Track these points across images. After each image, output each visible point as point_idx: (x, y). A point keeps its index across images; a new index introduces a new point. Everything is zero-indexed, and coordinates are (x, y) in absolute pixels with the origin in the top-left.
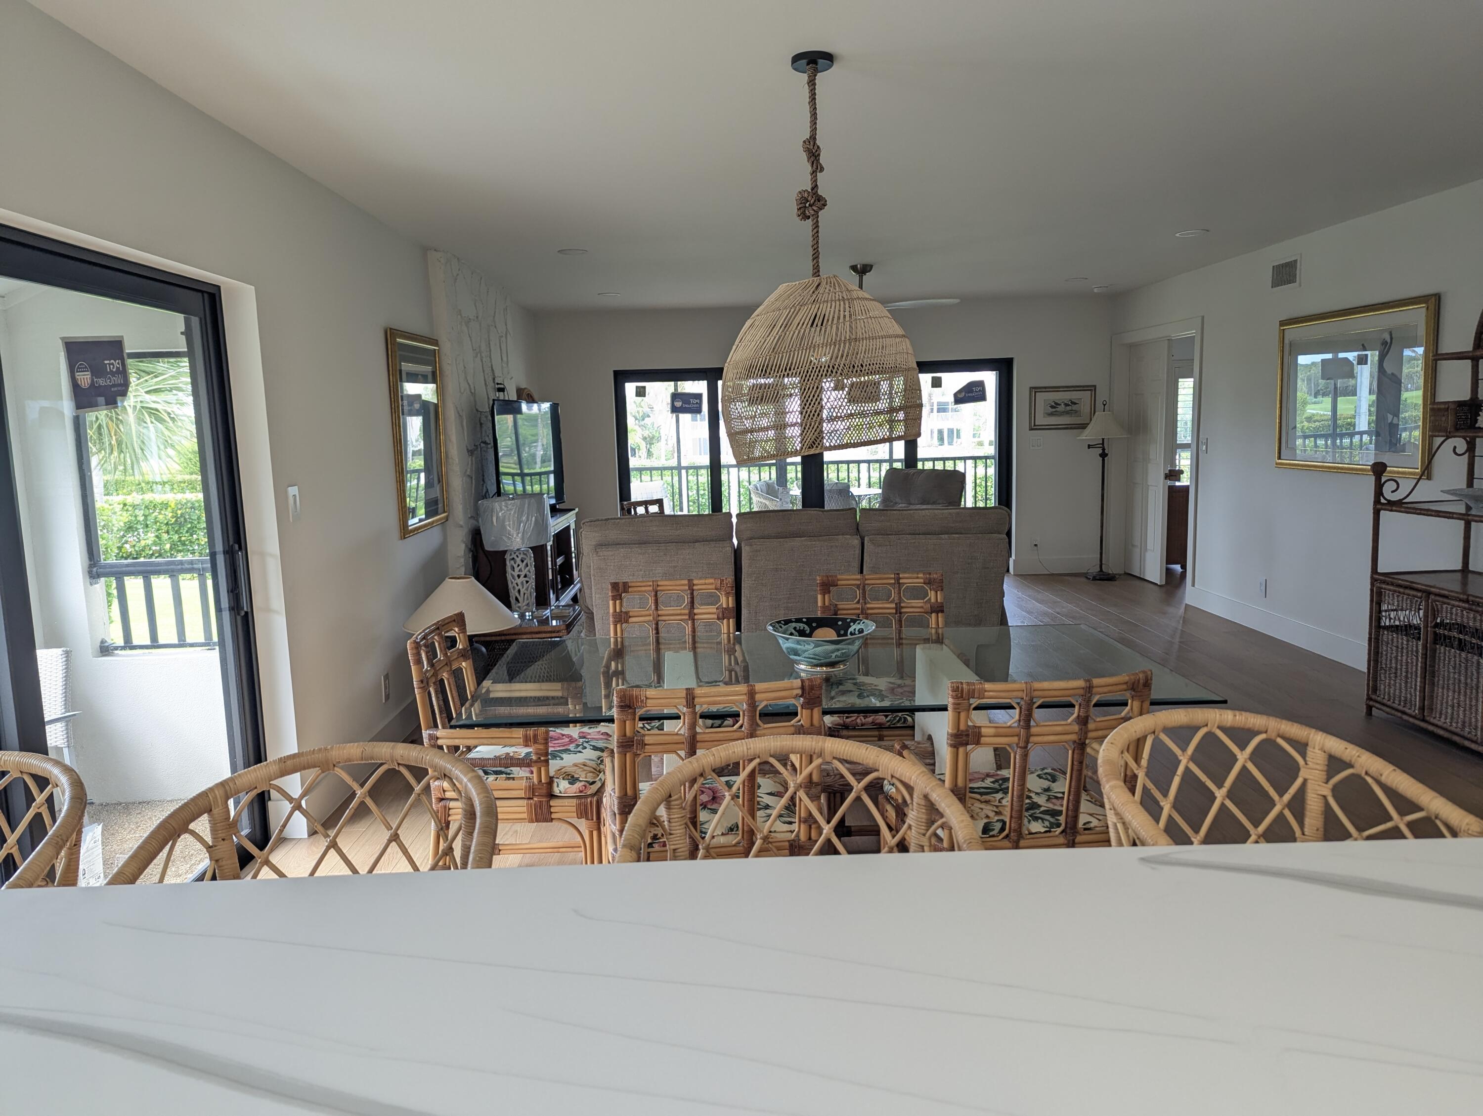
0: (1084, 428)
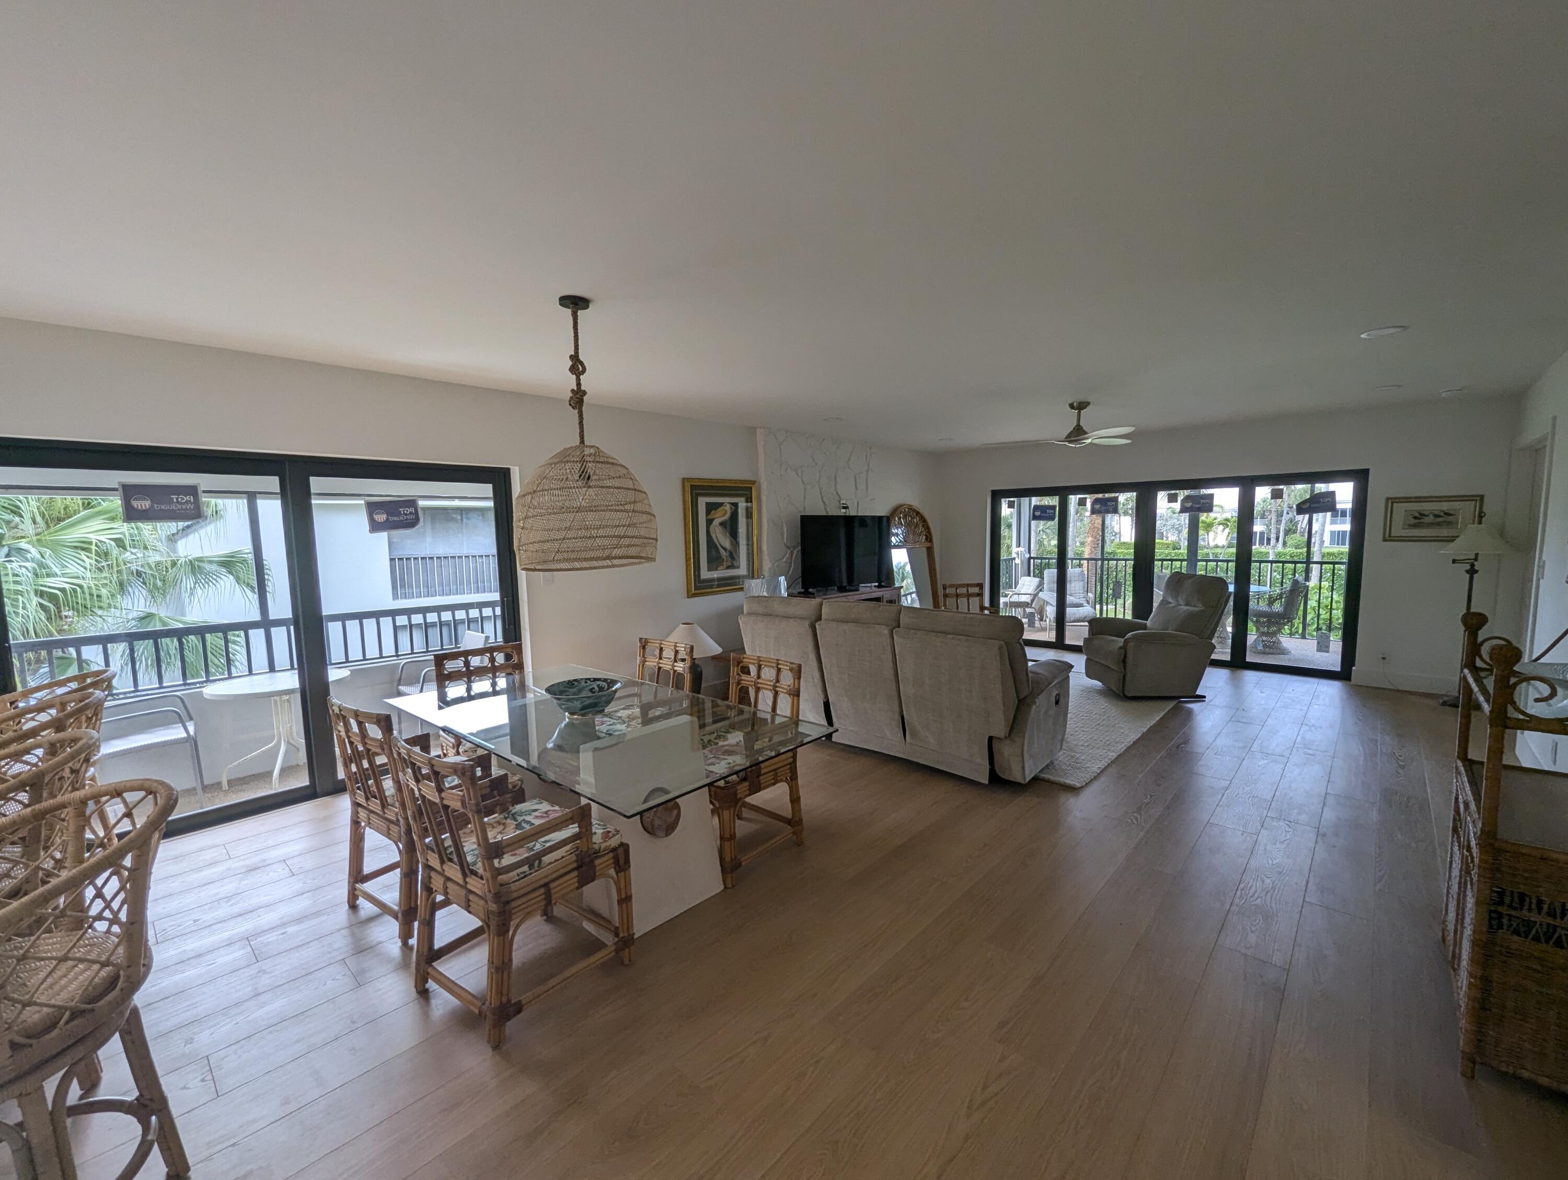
0: (1452, 541)
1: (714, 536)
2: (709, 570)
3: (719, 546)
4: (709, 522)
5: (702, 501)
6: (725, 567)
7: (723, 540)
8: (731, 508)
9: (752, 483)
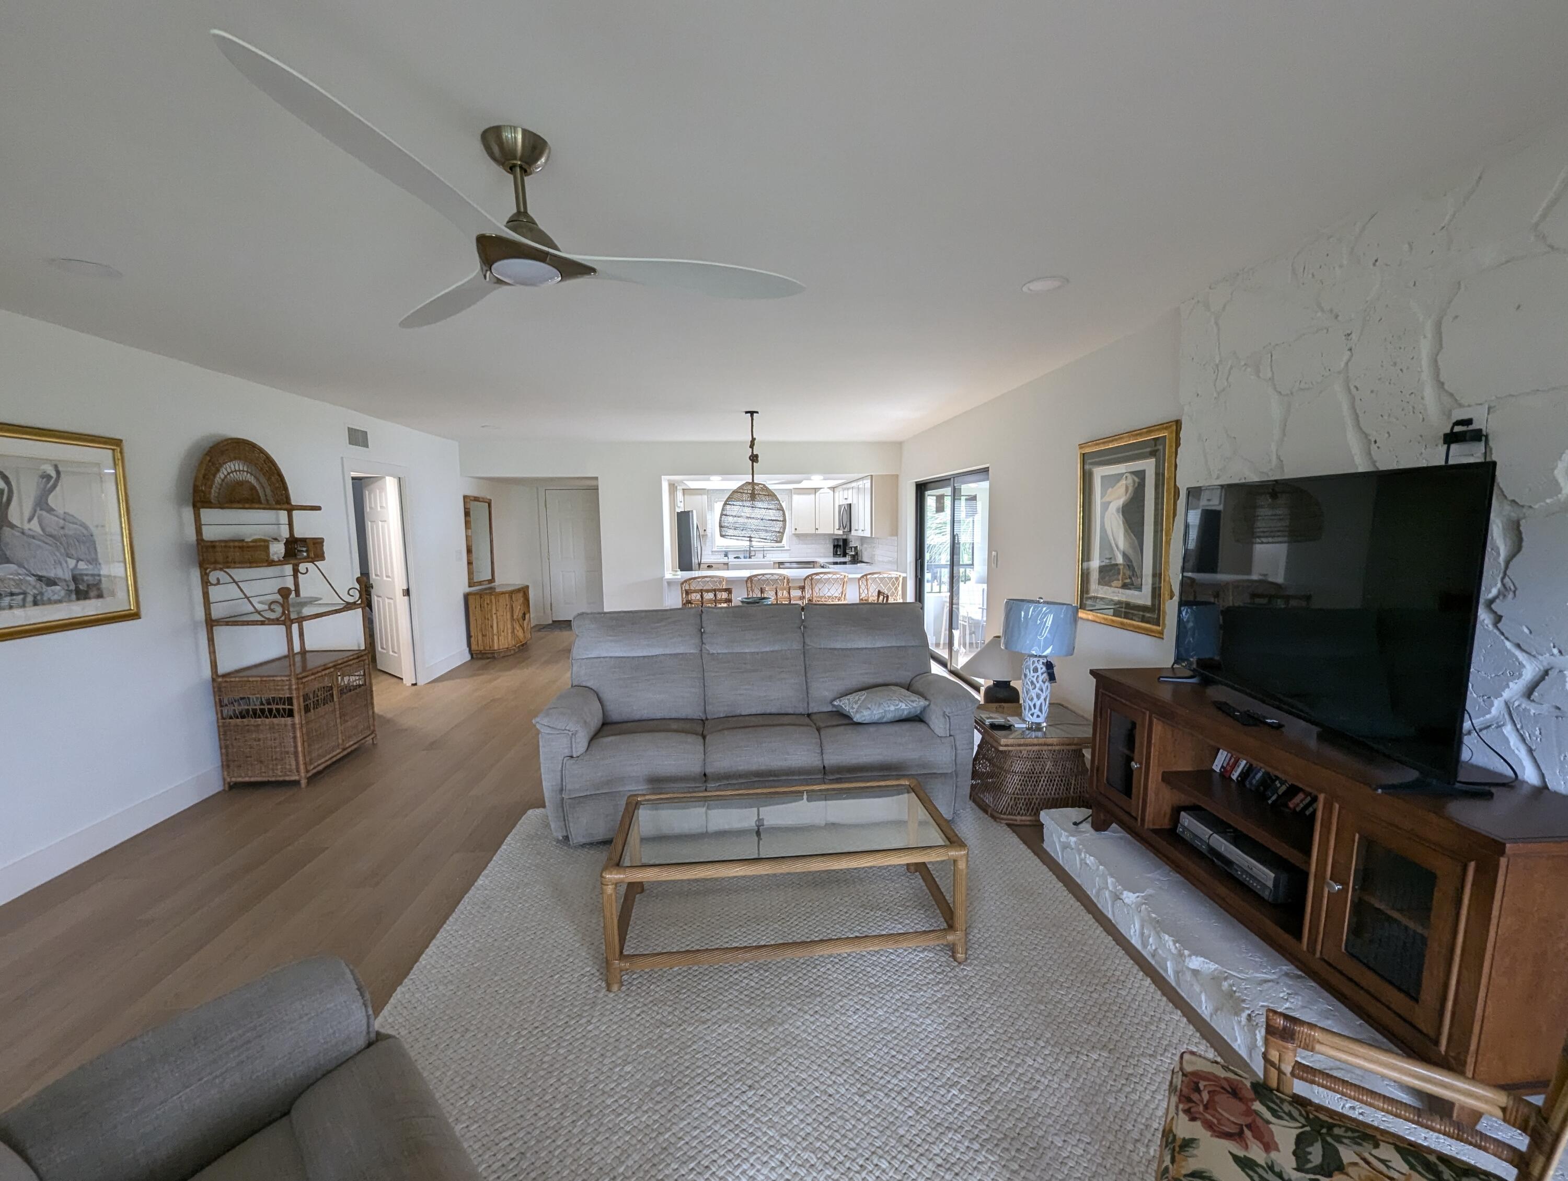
1: (1109, 531)
2: (1101, 583)
3: (1116, 549)
4: (1105, 505)
5: (1098, 474)
6: (1120, 583)
8: (1134, 482)
9: (1166, 428)
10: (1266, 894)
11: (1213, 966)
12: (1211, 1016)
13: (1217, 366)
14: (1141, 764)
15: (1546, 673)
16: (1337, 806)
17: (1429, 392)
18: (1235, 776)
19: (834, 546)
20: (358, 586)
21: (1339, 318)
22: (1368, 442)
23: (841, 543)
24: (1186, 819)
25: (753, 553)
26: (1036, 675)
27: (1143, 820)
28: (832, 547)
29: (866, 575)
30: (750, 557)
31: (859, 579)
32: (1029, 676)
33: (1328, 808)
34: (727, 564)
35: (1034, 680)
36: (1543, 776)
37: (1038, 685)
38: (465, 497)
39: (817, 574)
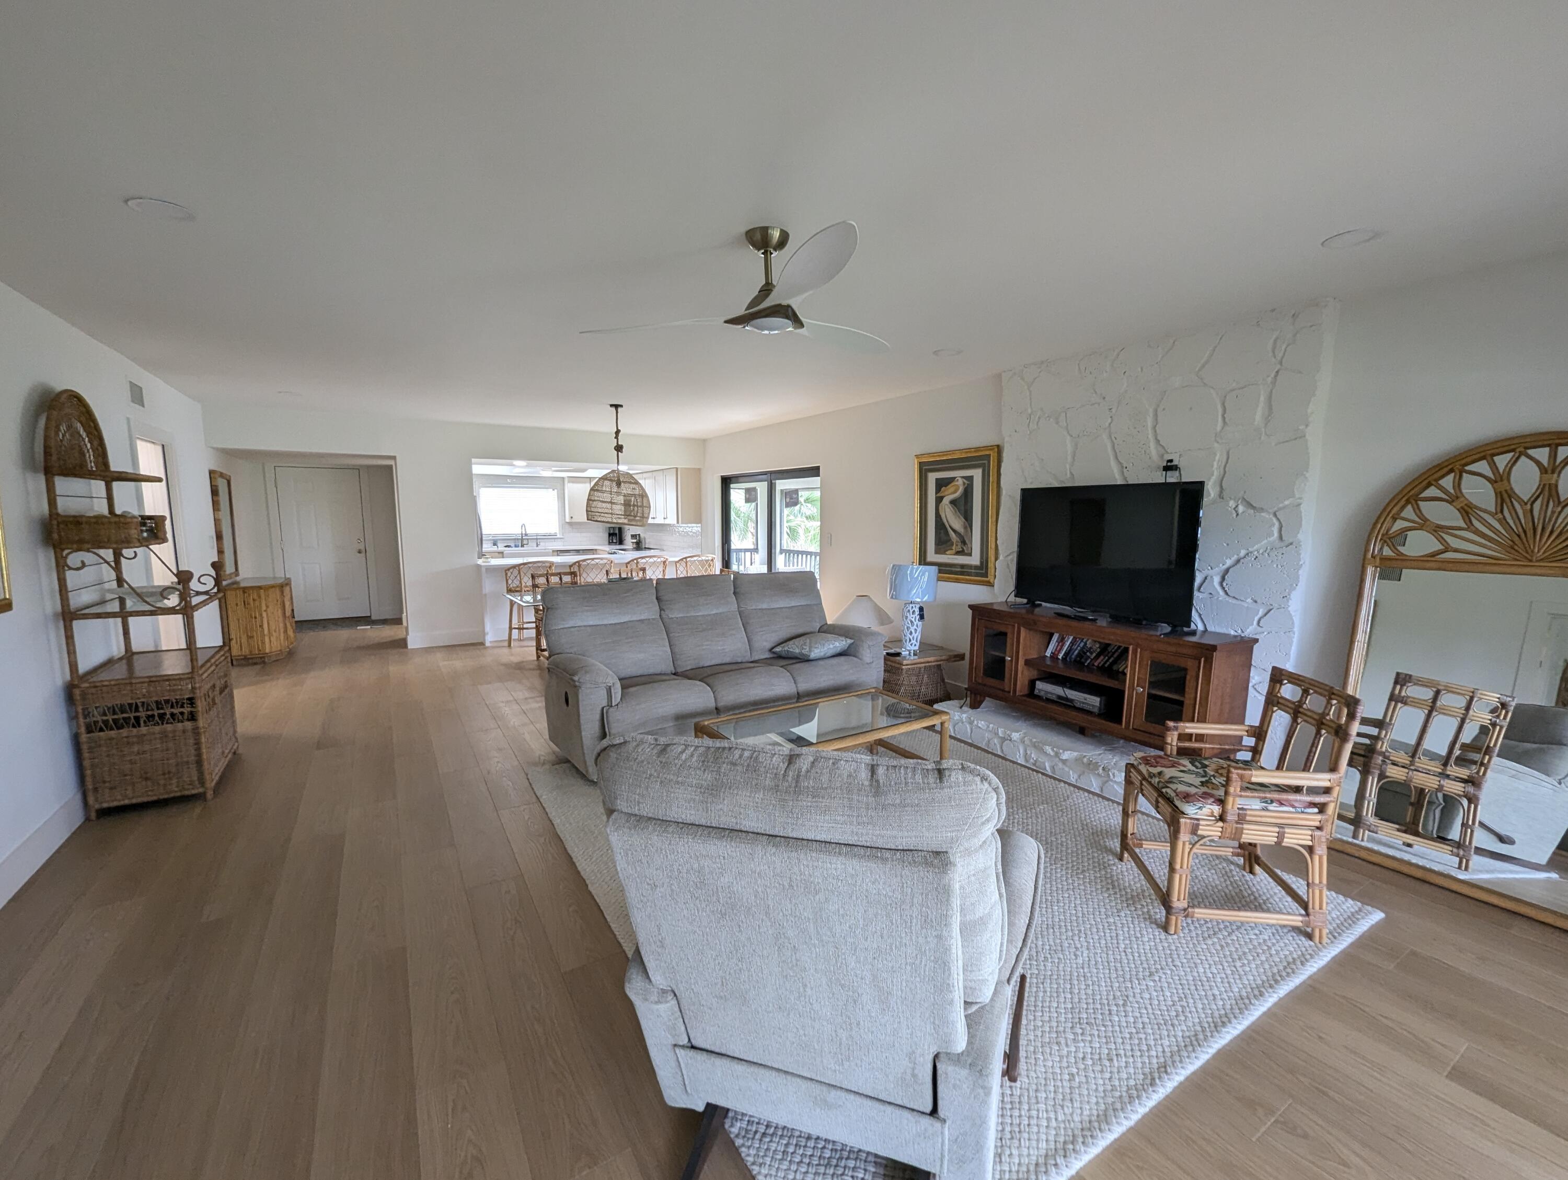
1: (943, 516)
2: (936, 552)
3: (949, 529)
4: (939, 500)
5: (932, 477)
6: (954, 551)
7: (954, 521)
8: (964, 483)
9: (991, 450)
10: (1096, 710)
11: (1075, 754)
12: (1077, 780)
13: (1030, 415)
14: (1012, 657)
15: (1206, 578)
16: (1139, 650)
17: (1152, 445)
18: (1060, 657)
19: (610, 535)
20: (213, 573)
21: (1106, 399)
22: (1122, 467)
23: (617, 532)
24: (1040, 685)
25: (525, 542)
26: (914, 616)
27: (1015, 691)
28: (607, 535)
29: (686, 558)
30: (522, 546)
31: (676, 562)
32: (909, 618)
33: (1135, 652)
34: (502, 553)
35: (913, 620)
36: (1205, 625)
37: (915, 623)
38: (211, 473)
39: (642, 558)
